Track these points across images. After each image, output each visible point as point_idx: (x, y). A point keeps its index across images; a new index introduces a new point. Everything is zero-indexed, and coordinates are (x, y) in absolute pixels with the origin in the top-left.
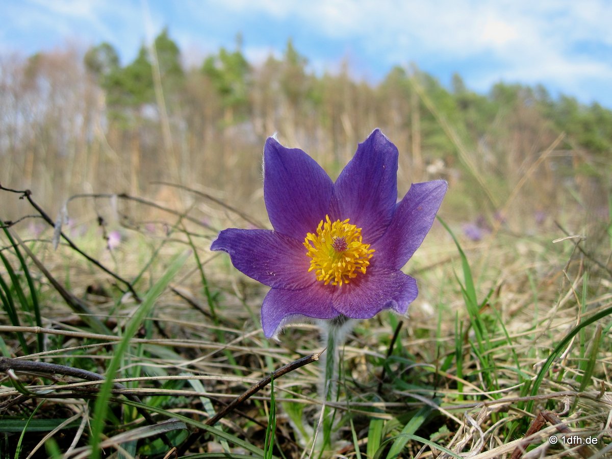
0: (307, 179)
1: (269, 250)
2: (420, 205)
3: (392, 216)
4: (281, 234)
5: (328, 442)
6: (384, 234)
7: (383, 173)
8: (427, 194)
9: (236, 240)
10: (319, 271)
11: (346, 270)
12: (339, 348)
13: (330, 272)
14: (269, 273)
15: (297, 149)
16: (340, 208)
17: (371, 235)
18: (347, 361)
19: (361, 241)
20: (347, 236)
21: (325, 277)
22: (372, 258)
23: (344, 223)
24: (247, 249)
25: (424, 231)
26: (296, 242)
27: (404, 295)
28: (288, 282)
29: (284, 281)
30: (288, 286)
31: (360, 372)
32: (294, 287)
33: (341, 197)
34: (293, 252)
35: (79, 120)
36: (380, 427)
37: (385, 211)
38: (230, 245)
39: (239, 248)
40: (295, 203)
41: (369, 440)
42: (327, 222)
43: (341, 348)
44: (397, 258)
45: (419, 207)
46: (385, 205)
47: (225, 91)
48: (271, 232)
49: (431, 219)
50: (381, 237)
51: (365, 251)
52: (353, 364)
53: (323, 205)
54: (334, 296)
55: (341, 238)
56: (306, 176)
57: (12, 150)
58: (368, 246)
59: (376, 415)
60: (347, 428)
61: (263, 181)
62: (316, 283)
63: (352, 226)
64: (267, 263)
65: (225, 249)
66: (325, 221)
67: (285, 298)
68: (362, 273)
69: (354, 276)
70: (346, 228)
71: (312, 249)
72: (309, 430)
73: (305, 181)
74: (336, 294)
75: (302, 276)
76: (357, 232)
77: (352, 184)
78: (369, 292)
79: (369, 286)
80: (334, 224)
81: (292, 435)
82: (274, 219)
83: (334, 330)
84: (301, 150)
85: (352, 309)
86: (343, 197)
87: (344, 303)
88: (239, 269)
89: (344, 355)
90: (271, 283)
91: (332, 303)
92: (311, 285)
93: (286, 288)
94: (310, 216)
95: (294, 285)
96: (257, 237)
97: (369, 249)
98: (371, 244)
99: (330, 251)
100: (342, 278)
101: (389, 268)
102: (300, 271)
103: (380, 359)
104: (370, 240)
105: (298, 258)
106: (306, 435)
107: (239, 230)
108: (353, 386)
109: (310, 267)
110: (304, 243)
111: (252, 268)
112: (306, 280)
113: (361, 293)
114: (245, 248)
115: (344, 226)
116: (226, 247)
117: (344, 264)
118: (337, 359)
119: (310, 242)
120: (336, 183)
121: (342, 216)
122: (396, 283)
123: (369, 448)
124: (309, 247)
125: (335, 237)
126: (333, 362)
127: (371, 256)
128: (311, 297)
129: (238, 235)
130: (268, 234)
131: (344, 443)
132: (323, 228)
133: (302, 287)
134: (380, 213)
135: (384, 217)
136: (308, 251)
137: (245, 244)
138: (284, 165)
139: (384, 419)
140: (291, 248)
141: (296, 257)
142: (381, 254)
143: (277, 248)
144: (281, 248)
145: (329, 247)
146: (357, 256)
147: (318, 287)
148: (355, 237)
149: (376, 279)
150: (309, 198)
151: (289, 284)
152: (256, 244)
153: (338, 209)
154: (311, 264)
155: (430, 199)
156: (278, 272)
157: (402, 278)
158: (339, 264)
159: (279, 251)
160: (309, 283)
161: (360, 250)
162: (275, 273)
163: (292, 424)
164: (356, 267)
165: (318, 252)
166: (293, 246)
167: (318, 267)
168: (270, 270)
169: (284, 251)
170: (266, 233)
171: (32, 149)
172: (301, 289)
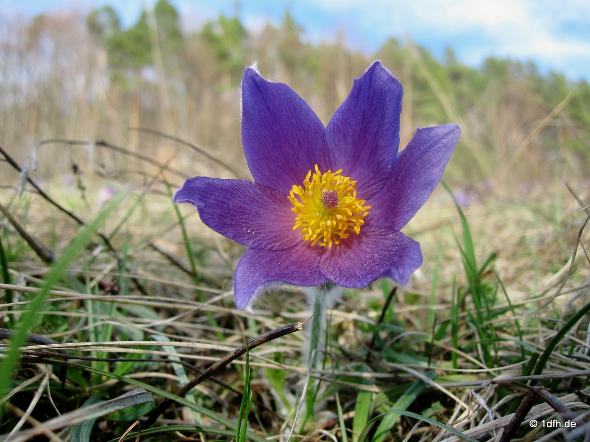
0: (294, 122)
1: (247, 204)
2: (427, 155)
3: (393, 168)
4: (263, 186)
5: (311, 413)
6: (381, 189)
7: (383, 116)
8: (435, 141)
9: (207, 190)
10: (305, 229)
11: (337, 229)
12: (327, 312)
13: (318, 231)
14: (247, 231)
15: (281, 84)
16: (331, 157)
17: (367, 190)
18: (335, 326)
19: (355, 195)
20: (339, 189)
21: (312, 236)
22: (367, 216)
23: (336, 175)
24: (219, 201)
25: (430, 185)
26: (281, 196)
27: (406, 261)
28: (269, 241)
29: (264, 240)
30: (269, 246)
31: (347, 338)
32: (276, 247)
33: (333, 145)
34: (276, 207)
35: (81, 80)
36: (368, 401)
37: (384, 162)
38: (199, 196)
39: (210, 200)
40: (279, 150)
41: (356, 414)
42: (316, 173)
43: (329, 312)
44: (397, 217)
45: (426, 157)
46: (384, 155)
47: (223, 56)
48: (251, 183)
49: (440, 171)
50: (377, 192)
51: (360, 207)
52: (340, 329)
53: (312, 153)
54: (322, 259)
55: (331, 191)
56: (293, 118)
57: (16, 108)
58: (363, 202)
59: (364, 387)
60: (331, 398)
61: (241, 121)
62: (302, 243)
63: (345, 178)
64: (244, 219)
65: (192, 201)
66: (314, 172)
67: (265, 260)
68: (355, 233)
69: (346, 236)
70: (337, 181)
71: (297, 204)
72: (291, 398)
73: (292, 124)
74: (325, 257)
75: (286, 235)
76: (350, 185)
77: (347, 128)
78: (362, 256)
79: (363, 248)
80: (325, 175)
81: (273, 402)
82: (256, 168)
83: (322, 295)
84: (286, 85)
85: (342, 275)
86: (335, 145)
87: (333, 267)
88: (209, 225)
89: (331, 320)
90: (248, 243)
91: (319, 267)
92: (296, 245)
93: (266, 248)
94: (297, 166)
95: (276, 245)
96: (233, 188)
97: (364, 206)
98: (367, 199)
99: (319, 207)
100: (332, 238)
101: (387, 228)
102: (284, 229)
103: (370, 325)
104: (365, 195)
105: (282, 214)
106: (287, 404)
107: (212, 179)
108: (339, 353)
109: (295, 225)
110: (288, 197)
111: (225, 224)
112: (290, 239)
113: (353, 256)
114: (217, 200)
115: (336, 178)
116: (194, 198)
117: (334, 223)
118: (324, 325)
119: (296, 195)
120: (327, 127)
121: (333, 167)
122: (395, 246)
123: (355, 423)
124: (294, 202)
125: (324, 191)
126: (319, 328)
127: (366, 214)
128: (295, 259)
129: (209, 184)
130: (247, 185)
131: (329, 414)
132: (311, 179)
133: (286, 248)
134: (379, 164)
135: (382, 169)
136: (293, 206)
137: (218, 196)
138: (265, 102)
139: (372, 392)
140: (274, 202)
141: (279, 213)
142: (377, 212)
143: (258, 202)
144: (263, 202)
145: (318, 202)
146: (350, 214)
147: (305, 248)
148: (349, 191)
149: (371, 241)
150: (296, 144)
151: (270, 244)
152: (232, 197)
153: (330, 158)
154: (296, 221)
155: (439, 148)
156: (257, 229)
157: (402, 241)
158: (329, 223)
159: (260, 205)
160: (294, 244)
161: (354, 207)
162: (254, 230)
163: (273, 392)
164: (349, 226)
165: (305, 207)
166: (275, 199)
167: (305, 225)
168: (249, 227)
169: (266, 206)
170: (245, 184)
171: (35, 107)
172: (285, 250)
